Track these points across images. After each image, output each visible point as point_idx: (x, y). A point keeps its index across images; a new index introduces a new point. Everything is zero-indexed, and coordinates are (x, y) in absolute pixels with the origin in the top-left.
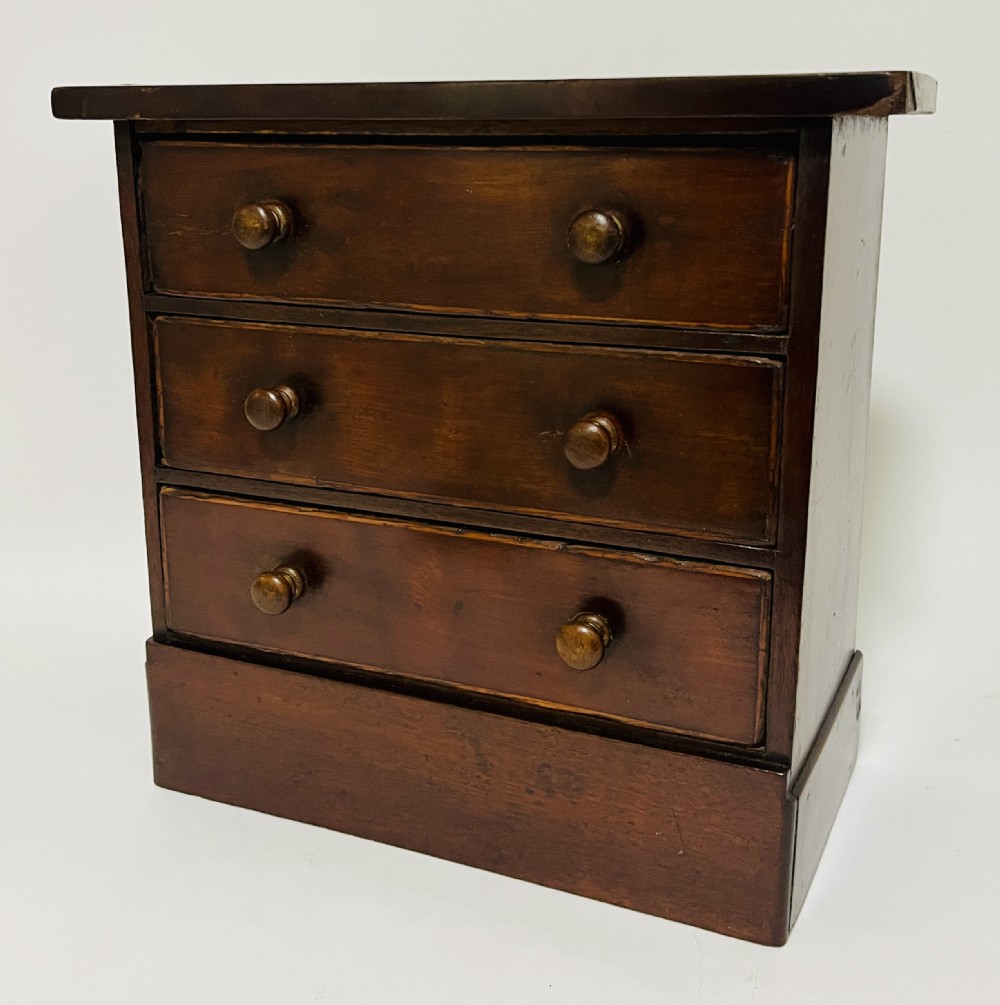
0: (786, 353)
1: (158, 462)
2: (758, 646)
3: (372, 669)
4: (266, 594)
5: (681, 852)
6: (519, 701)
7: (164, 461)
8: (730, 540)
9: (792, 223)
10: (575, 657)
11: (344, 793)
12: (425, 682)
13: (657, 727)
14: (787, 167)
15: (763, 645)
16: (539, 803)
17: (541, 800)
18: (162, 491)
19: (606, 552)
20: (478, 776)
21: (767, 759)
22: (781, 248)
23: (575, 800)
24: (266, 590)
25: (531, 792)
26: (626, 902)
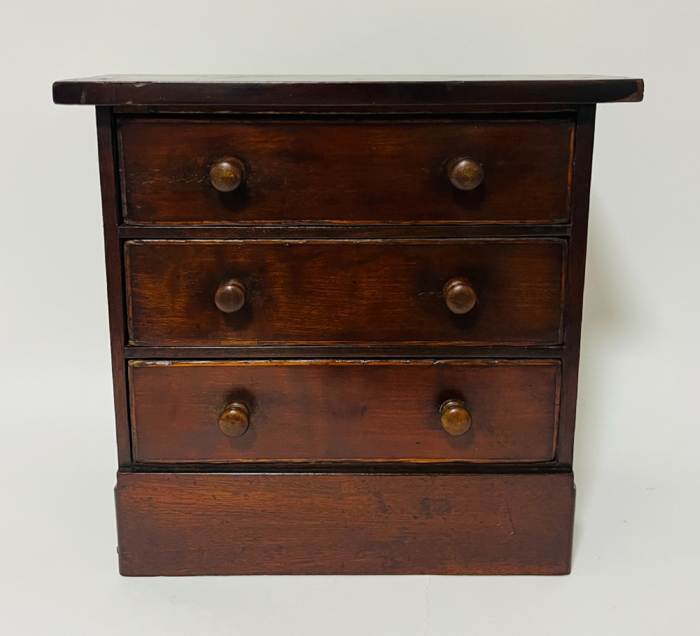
0: (570, 234)
1: (126, 343)
2: (555, 402)
3: (300, 461)
4: (234, 423)
5: (512, 533)
6: (404, 462)
7: (131, 342)
8: (538, 344)
9: (573, 161)
10: (457, 428)
11: (281, 547)
12: (338, 462)
13: (494, 461)
14: (571, 131)
15: (557, 402)
16: (422, 524)
17: (423, 521)
18: (131, 363)
19: (463, 362)
20: (380, 516)
21: (559, 467)
22: (568, 175)
23: (445, 516)
24: (234, 421)
25: (415, 518)
26: (478, 572)
